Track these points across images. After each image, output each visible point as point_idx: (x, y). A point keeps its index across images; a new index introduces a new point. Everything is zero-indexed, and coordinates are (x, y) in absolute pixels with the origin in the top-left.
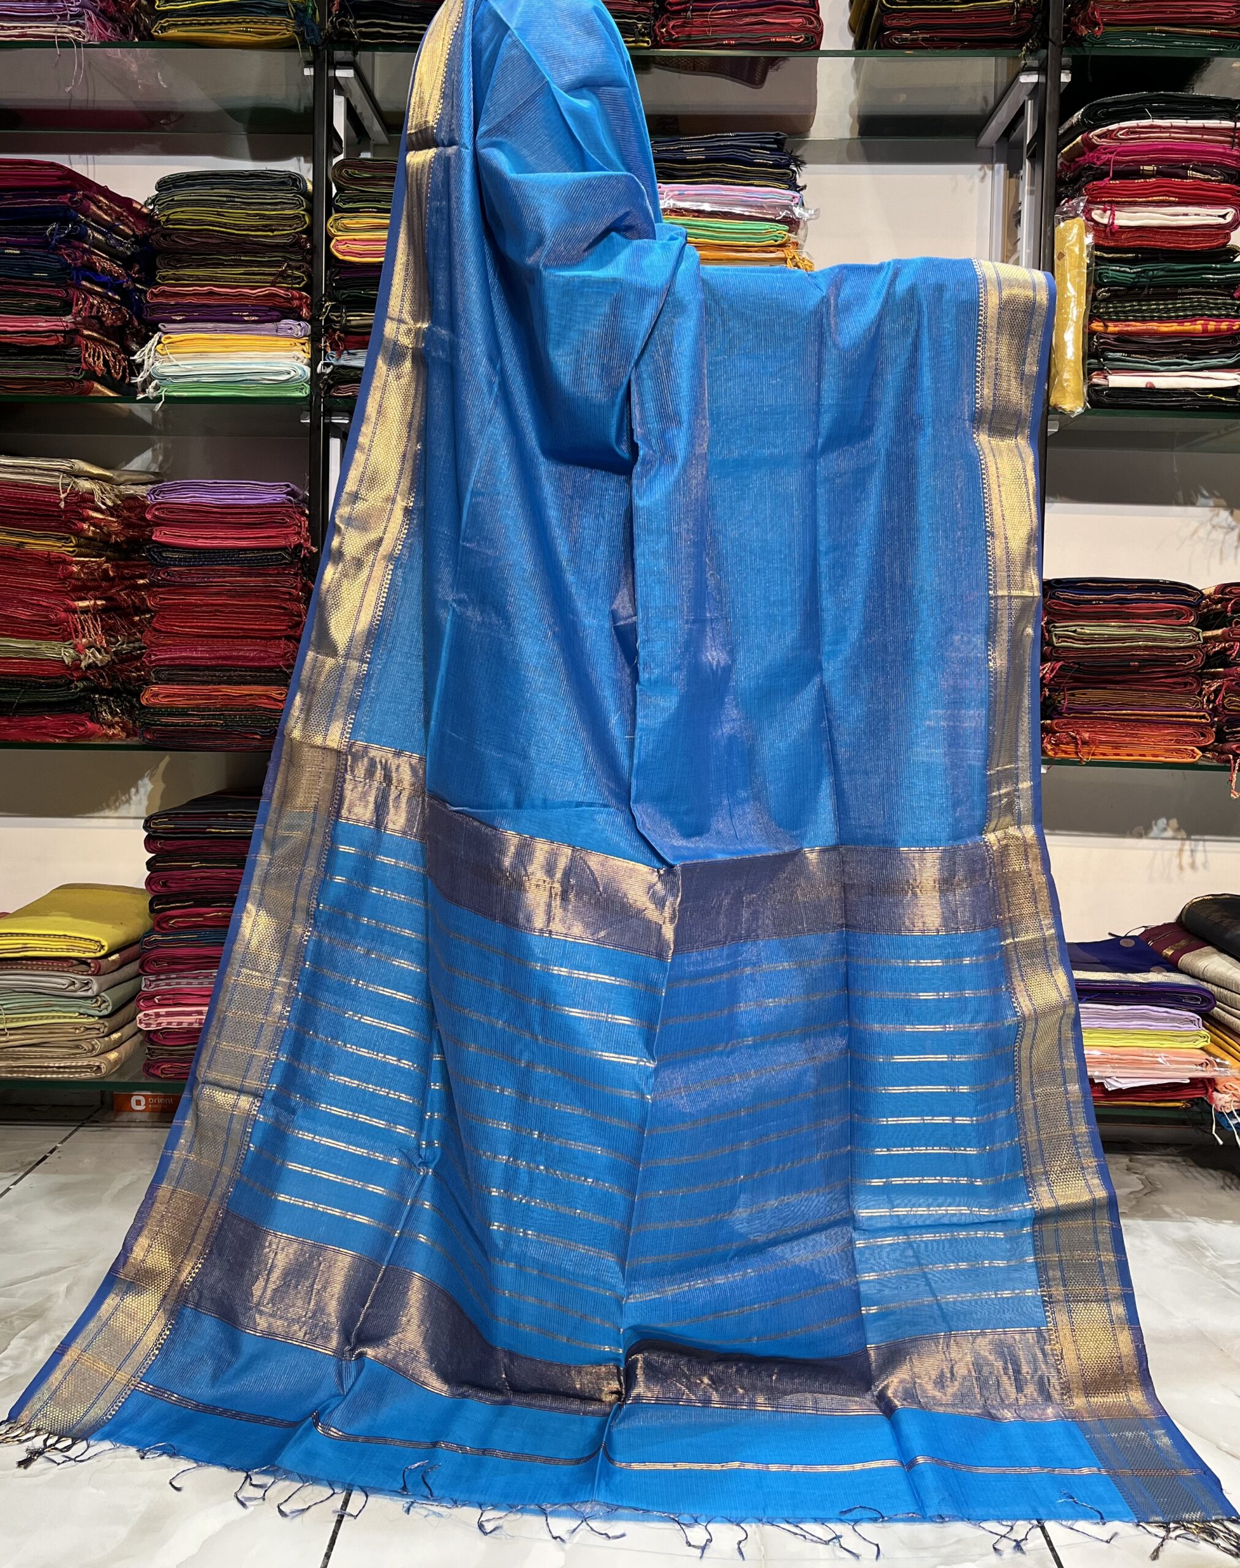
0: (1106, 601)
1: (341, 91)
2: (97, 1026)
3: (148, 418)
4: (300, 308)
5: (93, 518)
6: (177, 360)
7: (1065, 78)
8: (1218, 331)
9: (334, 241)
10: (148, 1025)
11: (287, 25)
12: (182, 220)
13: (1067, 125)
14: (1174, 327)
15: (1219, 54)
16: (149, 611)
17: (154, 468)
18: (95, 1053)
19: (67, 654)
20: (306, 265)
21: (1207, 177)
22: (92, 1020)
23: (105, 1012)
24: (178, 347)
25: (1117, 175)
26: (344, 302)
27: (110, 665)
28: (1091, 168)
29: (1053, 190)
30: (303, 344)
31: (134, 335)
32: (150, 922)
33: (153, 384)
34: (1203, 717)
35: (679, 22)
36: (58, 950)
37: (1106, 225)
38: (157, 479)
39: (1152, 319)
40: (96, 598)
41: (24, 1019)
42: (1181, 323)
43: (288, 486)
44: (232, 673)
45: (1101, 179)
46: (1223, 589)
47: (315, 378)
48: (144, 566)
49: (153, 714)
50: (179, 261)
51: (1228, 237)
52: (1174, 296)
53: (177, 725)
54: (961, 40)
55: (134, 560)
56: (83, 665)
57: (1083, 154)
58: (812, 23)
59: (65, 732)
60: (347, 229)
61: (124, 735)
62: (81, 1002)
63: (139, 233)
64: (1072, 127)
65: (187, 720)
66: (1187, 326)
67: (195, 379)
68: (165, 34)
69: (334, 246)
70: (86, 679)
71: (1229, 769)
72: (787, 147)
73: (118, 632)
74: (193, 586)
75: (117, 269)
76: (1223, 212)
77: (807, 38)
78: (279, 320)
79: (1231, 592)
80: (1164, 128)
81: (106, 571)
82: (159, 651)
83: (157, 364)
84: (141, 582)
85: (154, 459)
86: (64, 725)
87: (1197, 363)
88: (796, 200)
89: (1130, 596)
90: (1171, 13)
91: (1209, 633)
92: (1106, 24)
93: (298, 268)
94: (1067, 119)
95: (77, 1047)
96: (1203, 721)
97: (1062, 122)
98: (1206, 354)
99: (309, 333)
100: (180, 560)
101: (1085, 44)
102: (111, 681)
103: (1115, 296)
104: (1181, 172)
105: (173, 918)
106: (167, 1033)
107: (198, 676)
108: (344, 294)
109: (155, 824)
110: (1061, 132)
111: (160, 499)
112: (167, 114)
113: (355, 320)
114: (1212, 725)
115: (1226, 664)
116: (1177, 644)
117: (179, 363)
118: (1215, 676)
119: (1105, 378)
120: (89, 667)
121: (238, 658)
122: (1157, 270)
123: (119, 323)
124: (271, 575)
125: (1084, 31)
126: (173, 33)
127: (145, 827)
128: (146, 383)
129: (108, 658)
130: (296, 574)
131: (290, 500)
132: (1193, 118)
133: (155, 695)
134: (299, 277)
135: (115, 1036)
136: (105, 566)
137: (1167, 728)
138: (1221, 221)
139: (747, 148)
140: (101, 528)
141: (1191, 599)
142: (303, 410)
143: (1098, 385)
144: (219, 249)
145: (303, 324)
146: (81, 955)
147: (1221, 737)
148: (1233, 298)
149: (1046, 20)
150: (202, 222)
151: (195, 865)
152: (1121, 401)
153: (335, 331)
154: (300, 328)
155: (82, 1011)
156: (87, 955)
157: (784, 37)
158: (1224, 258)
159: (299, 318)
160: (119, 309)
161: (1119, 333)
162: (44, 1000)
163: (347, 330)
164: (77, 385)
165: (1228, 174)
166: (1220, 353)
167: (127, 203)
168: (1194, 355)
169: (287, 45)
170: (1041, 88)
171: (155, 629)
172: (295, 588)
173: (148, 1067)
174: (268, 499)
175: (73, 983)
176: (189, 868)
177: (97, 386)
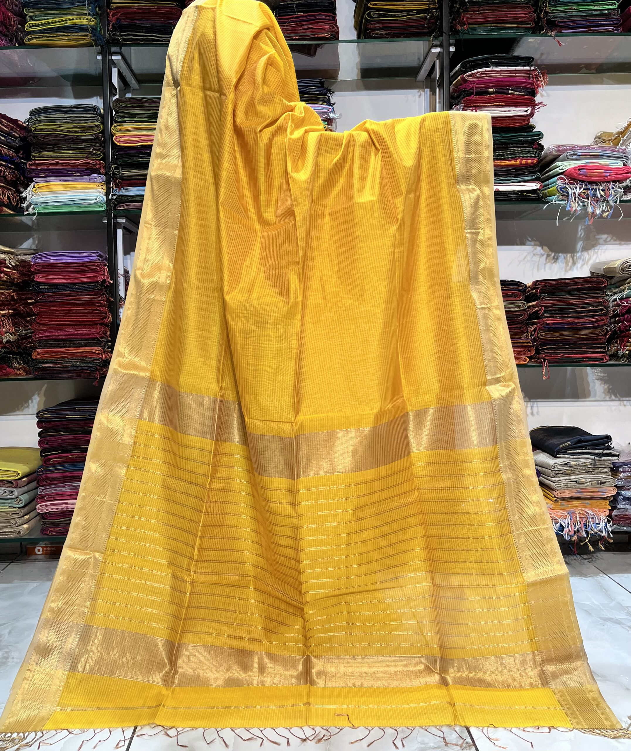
1: (115, 65)
2: (18, 512)
3: (30, 223)
4: (100, 168)
5: (6, 271)
6: (43, 195)
7: (452, 49)
8: (527, 164)
9: (115, 137)
10: (42, 510)
11: (88, 36)
12: (42, 129)
13: (454, 71)
14: (507, 163)
15: (523, 36)
16: (34, 315)
17: (34, 247)
18: (17, 525)
20: (102, 148)
21: (518, 93)
22: (15, 509)
23: (21, 505)
24: (42, 189)
25: (477, 94)
26: (121, 165)
27: (17, 341)
28: (465, 91)
29: (449, 102)
30: (102, 185)
31: (21, 184)
32: (41, 463)
33: (32, 207)
34: (529, 342)
38: (35, 252)
39: (497, 160)
40: (9, 309)
42: (510, 161)
43: (98, 253)
44: (75, 342)
45: (470, 96)
46: (535, 283)
47: (109, 201)
48: (31, 294)
49: (38, 363)
50: (41, 149)
51: (529, 120)
52: (506, 148)
53: (50, 367)
54: (403, 34)
55: (26, 291)
56: (4, 341)
57: (461, 85)
58: (333, 28)
60: (121, 131)
61: (25, 374)
62: (9, 501)
63: (22, 136)
64: (456, 72)
65: (54, 365)
66: (513, 162)
67: (52, 204)
68: (30, 42)
69: (115, 139)
70: (6, 348)
71: (542, 366)
72: (326, 86)
73: (20, 325)
74: (54, 301)
75: (12, 153)
76: (526, 109)
77: (331, 35)
78: (90, 175)
79: (539, 284)
80: (498, 71)
81: (13, 296)
82: (40, 333)
83: (33, 197)
84: (30, 301)
85: (34, 243)
87: (518, 179)
88: (331, 110)
90: (500, 17)
91: (531, 304)
92: (469, 24)
93: (98, 150)
94: (454, 68)
95: (9, 522)
96: (529, 344)
97: (451, 71)
98: (522, 174)
99: (105, 180)
100: (48, 289)
101: (460, 34)
102: (18, 349)
104: (506, 91)
105: (51, 459)
106: (51, 514)
107: (59, 344)
108: (121, 161)
109: (41, 415)
110: (452, 74)
111: (37, 261)
112: (33, 78)
113: (126, 173)
114: (533, 346)
115: (538, 318)
116: (515, 309)
117: (44, 197)
118: (534, 324)
120: (7, 342)
121: (77, 335)
122: (497, 136)
123: (14, 179)
124: (91, 295)
125: (459, 28)
126: (34, 41)
127: (37, 417)
128: (28, 207)
129: (15, 337)
130: (103, 294)
131: (99, 259)
132: (511, 66)
133: (39, 354)
134: (99, 154)
135: (26, 517)
136: (12, 294)
138: (526, 113)
139: (307, 86)
140: (10, 276)
141: (520, 288)
142: (103, 217)
144: (59, 142)
145: (102, 176)
146: (8, 479)
147: (538, 352)
148: (533, 149)
149: (442, 23)
150: (52, 130)
151: (61, 433)
153: (117, 179)
154: (100, 178)
155: (10, 505)
156: (12, 478)
157: (320, 34)
158: (529, 130)
159: (100, 173)
160: (14, 172)
163: (122, 178)
165: (528, 92)
166: (528, 174)
167: (15, 122)
168: (516, 175)
169: (89, 45)
170: (441, 54)
171: (38, 323)
172: (103, 300)
173: (43, 531)
174: (88, 259)
175: (6, 492)
176: (58, 435)
177: (5, 208)
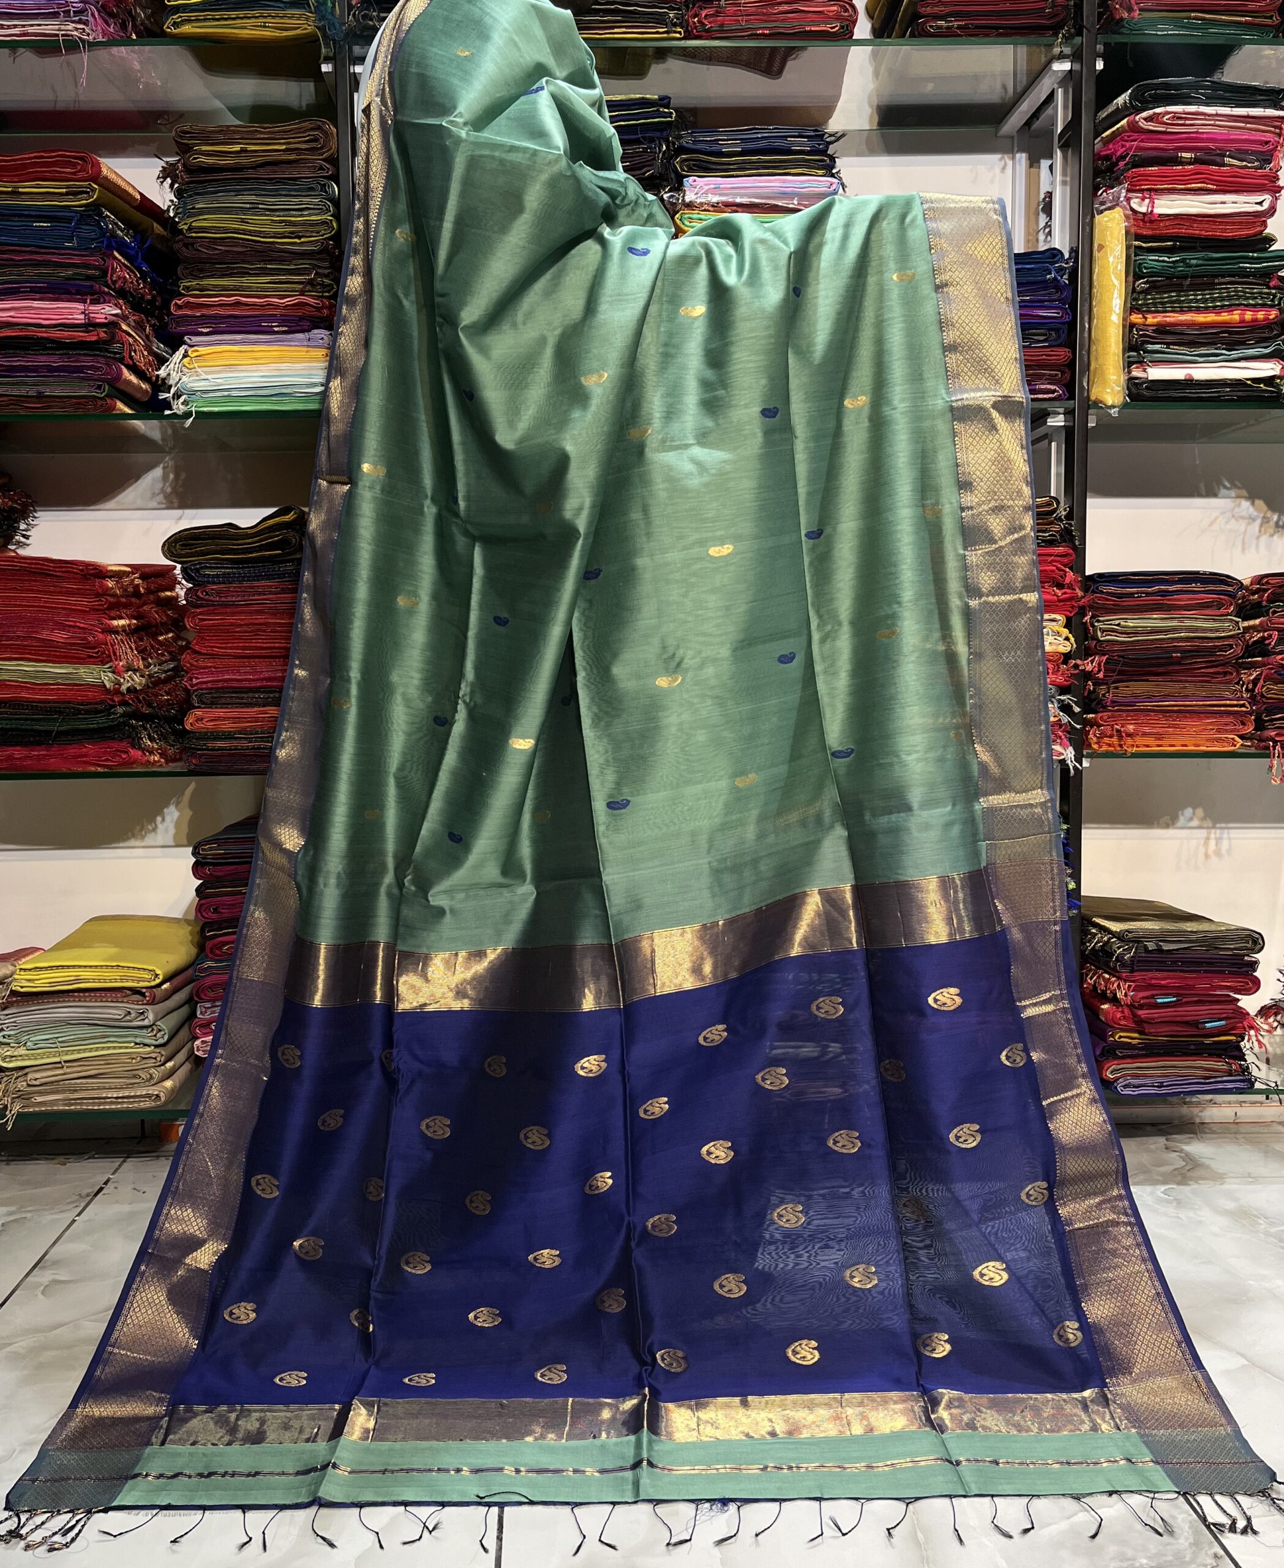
0: (1148, 594)
2: (153, 1055)
6: (206, 373)
7: (1100, 65)
8: (1255, 320)
10: (206, 1051)
11: (307, 19)
12: (207, 228)
13: (1108, 110)
14: (1211, 317)
15: (1247, 41)
18: (152, 1082)
19: (107, 679)
20: (335, 272)
21: (1244, 164)
22: (148, 1049)
23: (161, 1041)
24: (205, 361)
25: (1156, 162)
27: (148, 689)
29: (1089, 180)
33: (182, 400)
34: (1243, 705)
35: (711, 11)
36: (112, 979)
37: (1144, 214)
39: (1190, 310)
40: (130, 617)
41: (79, 1051)
42: (1218, 313)
45: (1140, 166)
46: (1260, 579)
49: (198, 739)
50: (201, 271)
51: (1264, 224)
52: (1211, 286)
53: (225, 748)
54: (996, 28)
56: (124, 688)
58: (846, 10)
59: (107, 760)
61: (164, 761)
62: (137, 1032)
64: (1114, 111)
65: (235, 743)
66: (1225, 317)
67: (226, 393)
68: (178, 31)
70: (124, 703)
71: (1268, 756)
74: (233, 605)
76: (1259, 199)
77: (842, 27)
78: (309, 331)
79: (1266, 583)
81: (137, 587)
82: (201, 673)
83: (184, 379)
86: (105, 753)
87: (1235, 354)
88: (836, 187)
89: (1171, 588)
92: (1142, 10)
93: (326, 276)
94: (1109, 103)
95: (135, 1077)
96: (1243, 709)
97: (1098, 110)
98: (1243, 344)
100: (217, 579)
101: (1124, 30)
102: (149, 705)
103: (1154, 287)
104: (1218, 159)
105: (225, 944)
107: (242, 698)
109: (203, 850)
110: (1098, 119)
114: (1250, 713)
115: (1265, 653)
116: (1217, 634)
117: (209, 377)
118: (1254, 666)
119: (1145, 371)
120: (128, 689)
122: (1194, 259)
125: (1123, 15)
126: (187, 29)
128: (174, 399)
129: (144, 681)
132: (1234, 106)
133: (200, 719)
134: (329, 285)
135: (170, 1064)
136: (136, 582)
137: (1208, 718)
138: (1259, 208)
141: (1230, 589)
143: (1137, 378)
144: (242, 257)
146: (135, 985)
147: (1259, 725)
148: (1269, 287)
149: (1079, 7)
150: (226, 230)
151: (245, 889)
152: (1161, 394)
155: (138, 1040)
156: (142, 984)
157: (818, 25)
158: (1263, 246)
161: (1158, 325)
162: (99, 1031)
164: (100, 403)
166: (1257, 343)
168: (1232, 346)
169: (308, 41)
170: (1073, 76)
171: (197, 652)
175: (129, 1013)
176: (239, 893)
177: (119, 403)
